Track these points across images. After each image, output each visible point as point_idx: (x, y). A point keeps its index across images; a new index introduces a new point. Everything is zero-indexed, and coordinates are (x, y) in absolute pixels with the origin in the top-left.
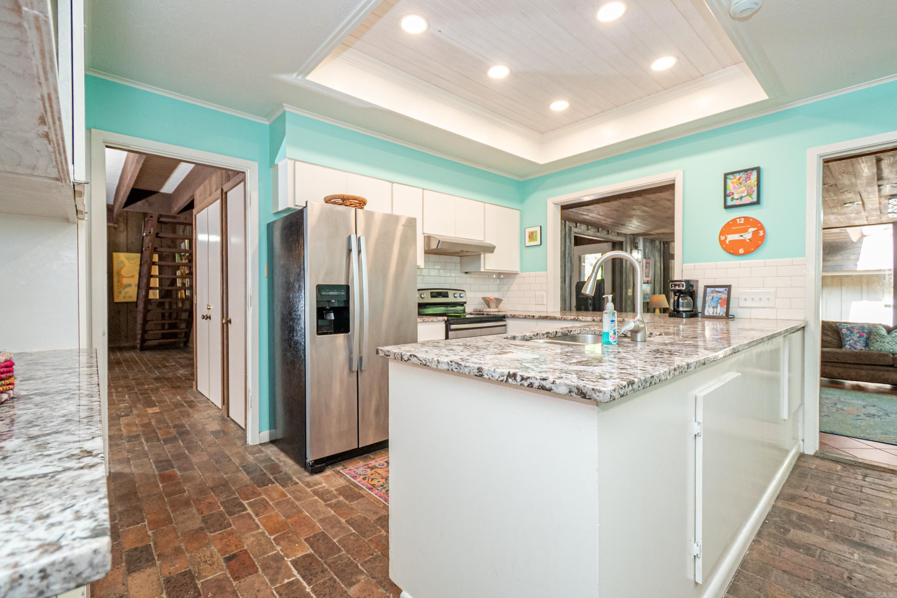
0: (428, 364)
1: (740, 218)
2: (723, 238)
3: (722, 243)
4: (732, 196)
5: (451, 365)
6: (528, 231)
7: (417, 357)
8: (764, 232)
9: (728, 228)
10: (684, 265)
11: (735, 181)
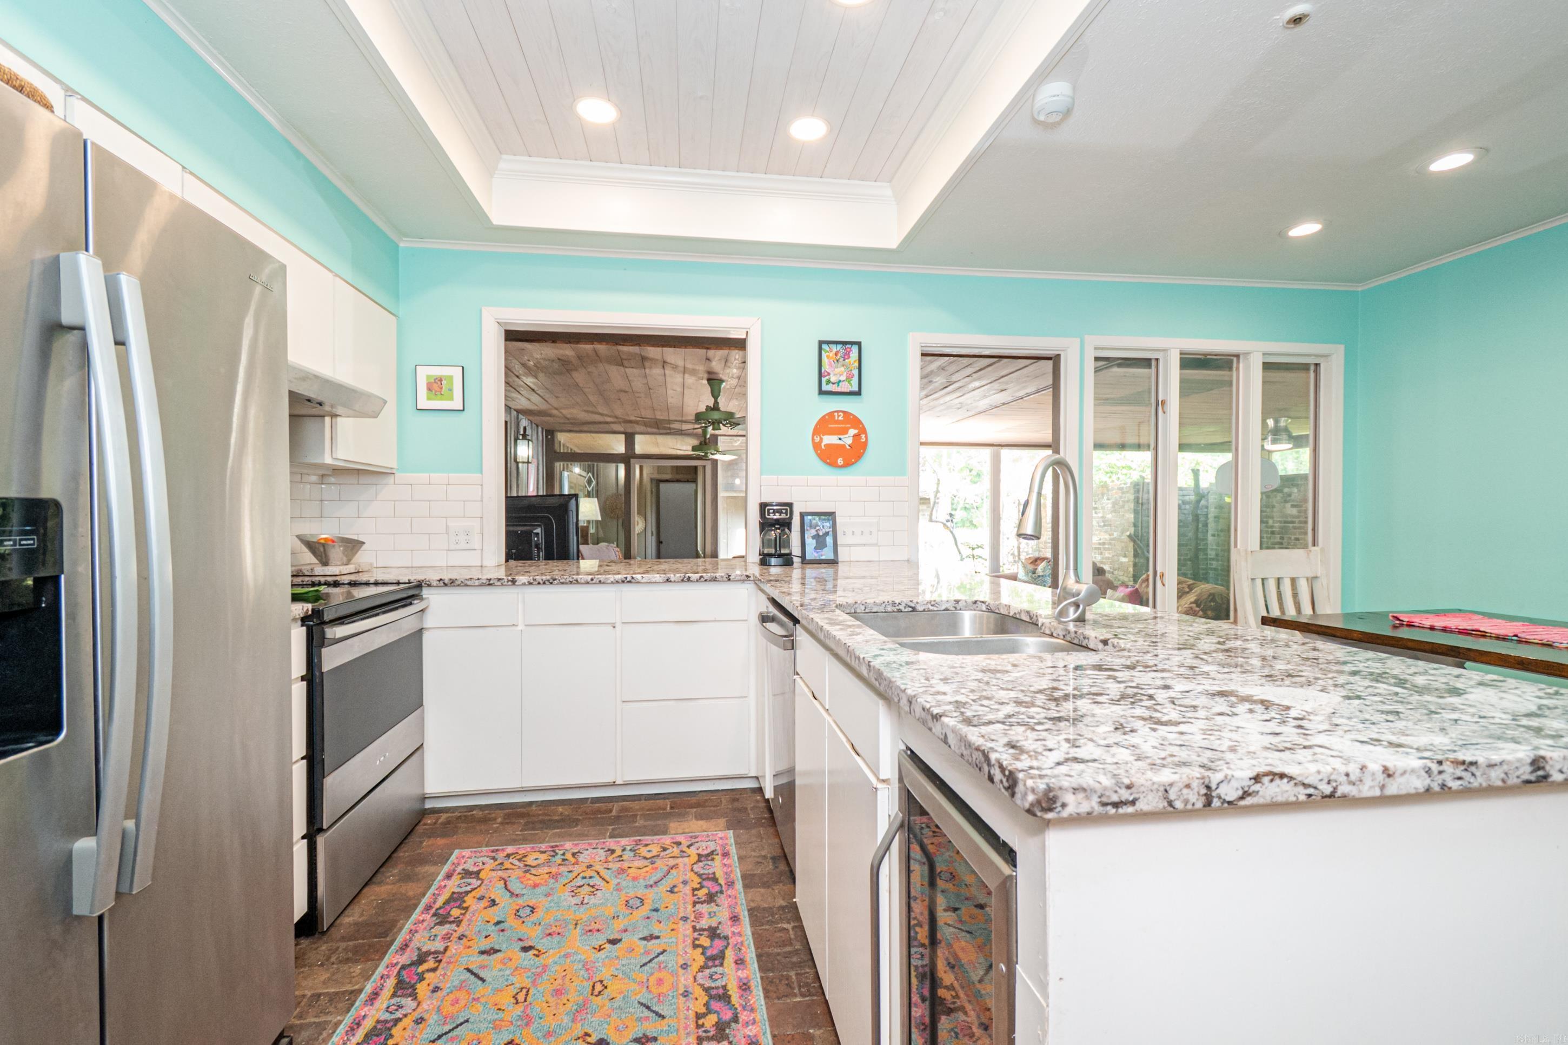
0: (1344, 789)
1: (838, 412)
2: (817, 439)
3: (816, 446)
4: (827, 377)
5: (1440, 772)
6: (424, 374)
7: (1291, 778)
8: (866, 437)
9: (825, 425)
10: (762, 477)
11: (831, 354)
